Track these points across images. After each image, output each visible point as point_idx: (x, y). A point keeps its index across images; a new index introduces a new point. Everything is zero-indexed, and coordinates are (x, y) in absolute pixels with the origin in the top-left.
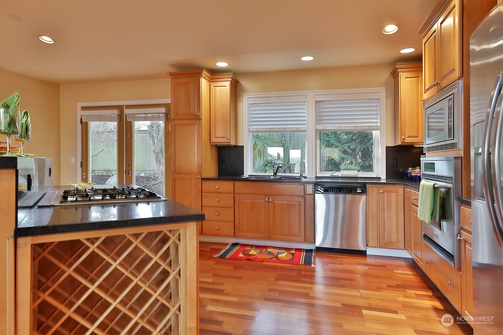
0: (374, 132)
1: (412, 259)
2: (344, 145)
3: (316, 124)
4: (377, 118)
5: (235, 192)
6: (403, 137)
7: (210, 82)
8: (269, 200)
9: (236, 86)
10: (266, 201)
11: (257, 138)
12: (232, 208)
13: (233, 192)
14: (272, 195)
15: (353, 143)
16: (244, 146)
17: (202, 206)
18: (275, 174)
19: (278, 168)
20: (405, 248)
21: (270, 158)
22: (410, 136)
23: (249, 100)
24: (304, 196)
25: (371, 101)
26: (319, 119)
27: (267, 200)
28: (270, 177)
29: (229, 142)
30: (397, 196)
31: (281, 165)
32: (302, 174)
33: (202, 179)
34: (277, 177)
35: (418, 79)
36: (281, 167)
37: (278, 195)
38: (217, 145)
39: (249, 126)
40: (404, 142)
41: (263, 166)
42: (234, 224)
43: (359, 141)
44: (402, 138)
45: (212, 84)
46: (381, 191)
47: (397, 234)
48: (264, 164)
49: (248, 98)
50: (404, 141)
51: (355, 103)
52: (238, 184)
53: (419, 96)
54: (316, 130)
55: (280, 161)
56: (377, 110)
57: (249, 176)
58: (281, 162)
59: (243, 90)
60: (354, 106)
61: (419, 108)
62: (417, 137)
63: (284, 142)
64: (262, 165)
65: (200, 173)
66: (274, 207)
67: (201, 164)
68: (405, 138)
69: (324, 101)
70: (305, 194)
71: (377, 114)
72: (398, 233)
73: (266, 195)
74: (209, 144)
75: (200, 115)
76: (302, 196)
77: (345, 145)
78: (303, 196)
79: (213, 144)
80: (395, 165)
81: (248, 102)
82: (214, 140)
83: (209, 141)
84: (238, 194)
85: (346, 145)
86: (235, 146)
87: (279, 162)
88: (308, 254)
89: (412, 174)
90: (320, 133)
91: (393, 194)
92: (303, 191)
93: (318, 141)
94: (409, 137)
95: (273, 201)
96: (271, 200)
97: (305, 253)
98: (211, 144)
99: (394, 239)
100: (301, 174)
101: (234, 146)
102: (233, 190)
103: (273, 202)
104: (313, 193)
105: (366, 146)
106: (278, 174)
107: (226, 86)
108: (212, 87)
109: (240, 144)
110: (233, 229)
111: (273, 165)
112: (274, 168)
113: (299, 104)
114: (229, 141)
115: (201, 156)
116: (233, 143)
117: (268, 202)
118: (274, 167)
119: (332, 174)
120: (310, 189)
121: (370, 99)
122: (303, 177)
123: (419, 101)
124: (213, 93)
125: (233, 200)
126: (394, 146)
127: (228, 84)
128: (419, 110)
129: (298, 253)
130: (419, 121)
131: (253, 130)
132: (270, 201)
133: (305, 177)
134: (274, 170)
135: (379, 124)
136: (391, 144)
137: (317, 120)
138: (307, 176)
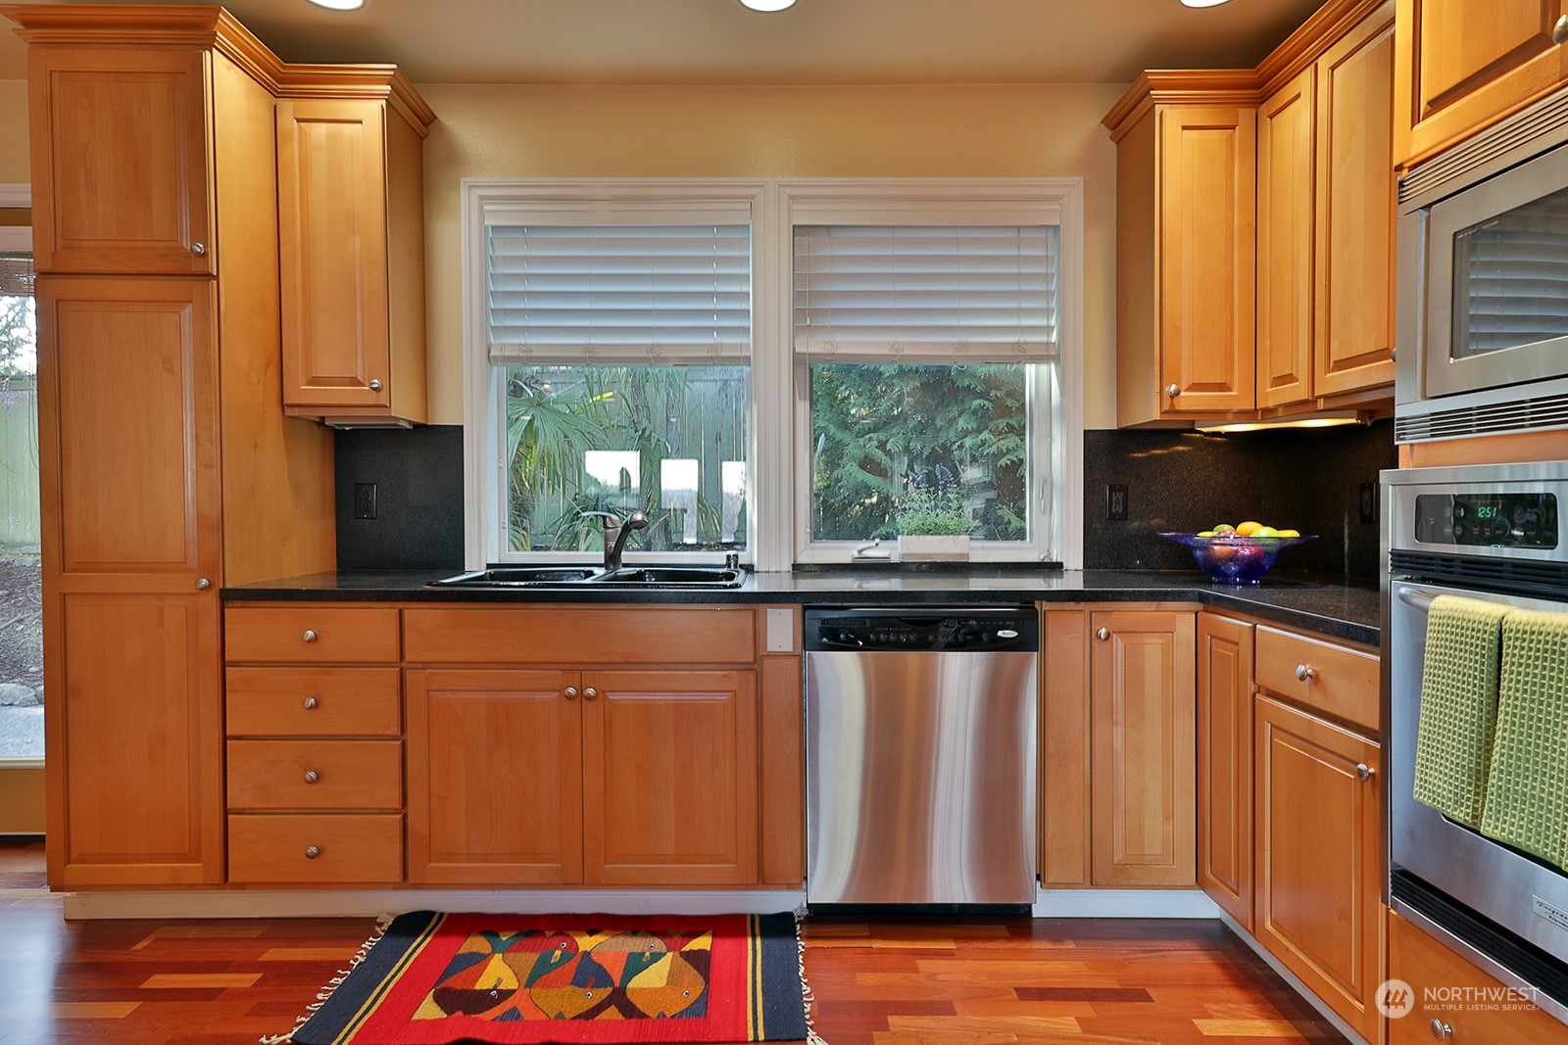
0: (1030, 370)
1: (1218, 925)
2: (862, 439)
3: (798, 330)
4: (1048, 312)
5: (408, 657)
6: (1173, 387)
7: (277, 94)
8: (581, 691)
9: (422, 139)
10: (570, 698)
11: (539, 405)
12: (394, 738)
13: (394, 656)
14: (597, 666)
15: (894, 431)
16: (462, 427)
17: (225, 738)
18: (612, 559)
19: (627, 528)
20: (1200, 882)
21: (592, 490)
22: (1195, 382)
23: (486, 207)
24: (755, 666)
25: (1022, 235)
26: (807, 310)
27: (571, 690)
28: (591, 574)
29: (384, 402)
30: (1168, 651)
31: (639, 517)
32: (736, 556)
33: (228, 596)
34: (623, 571)
35: (1232, 134)
36: (640, 525)
37: (627, 664)
38: (323, 418)
39: (488, 337)
40: (1173, 411)
41: (567, 516)
42: (405, 818)
43: (916, 423)
44: (1165, 394)
45: (288, 107)
46: (1103, 631)
47: (1168, 819)
48: (568, 512)
49: (482, 198)
50: (1172, 405)
51: (958, 242)
52: (420, 616)
53: (1233, 212)
54: (798, 359)
55: (630, 500)
56: (1047, 277)
57: (489, 566)
58: (633, 503)
59: (454, 159)
60: (955, 253)
61: (1232, 260)
62: (1223, 387)
63: (645, 423)
64: (564, 516)
65: (215, 564)
66: (608, 726)
67: (215, 513)
68: (1177, 393)
69: (828, 227)
70: (761, 652)
71: (1047, 295)
72: (1169, 817)
73: (569, 667)
74: (274, 412)
75: (204, 255)
76: (747, 666)
77: (867, 436)
78: (750, 666)
79: (296, 412)
80: (1120, 511)
81: (482, 218)
82: (301, 391)
83: (274, 399)
84: (425, 665)
85: (870, 439)
86: (422, 431)
87: (624, 502)
88: (777, 944)
89: (1216, 548)
90: (811, 370)
91: (1149, 641)
92: (751, 643)
93: (803, 407)
94: (1196, 387)
95: (601, 695)
96: (591, 691)
97: (759, 941)
98: (289, 412)
99: (1154, 846)
100: (728, 557)
101: (417, 427)
102: (394, 644)
103: (605, 698)
104: (794, 647)
105: (940, 442)
106: (626, 556)
107: (361, 122)
108: (287, 120)
109: (444, 417)
110: (397, 847)
111: (604, 517)
112: (606, 527)
113: (718, 236)
114: (383, 399)
115: (216, 472)
116: (404, 410)
117: (579, 699)
118: (609, 525)
119: (860, 552)
120: (781, 629)
121: (1019, 228)
122: (741, 566)
123: (1233, 235)
124: (291, 153)
125: (396, 698)
126: (1116, 428)
127: (371, 112)
128: (1232, 270)
129: (728, 944)
130: (1232, 319)
131: (506, 354)
132: (589, 698)
133: (749, 569)
134: (606, 539)
135: (1054, 338)
136: (1105, 420)
137: (798, 314)
138: (755, 562)
